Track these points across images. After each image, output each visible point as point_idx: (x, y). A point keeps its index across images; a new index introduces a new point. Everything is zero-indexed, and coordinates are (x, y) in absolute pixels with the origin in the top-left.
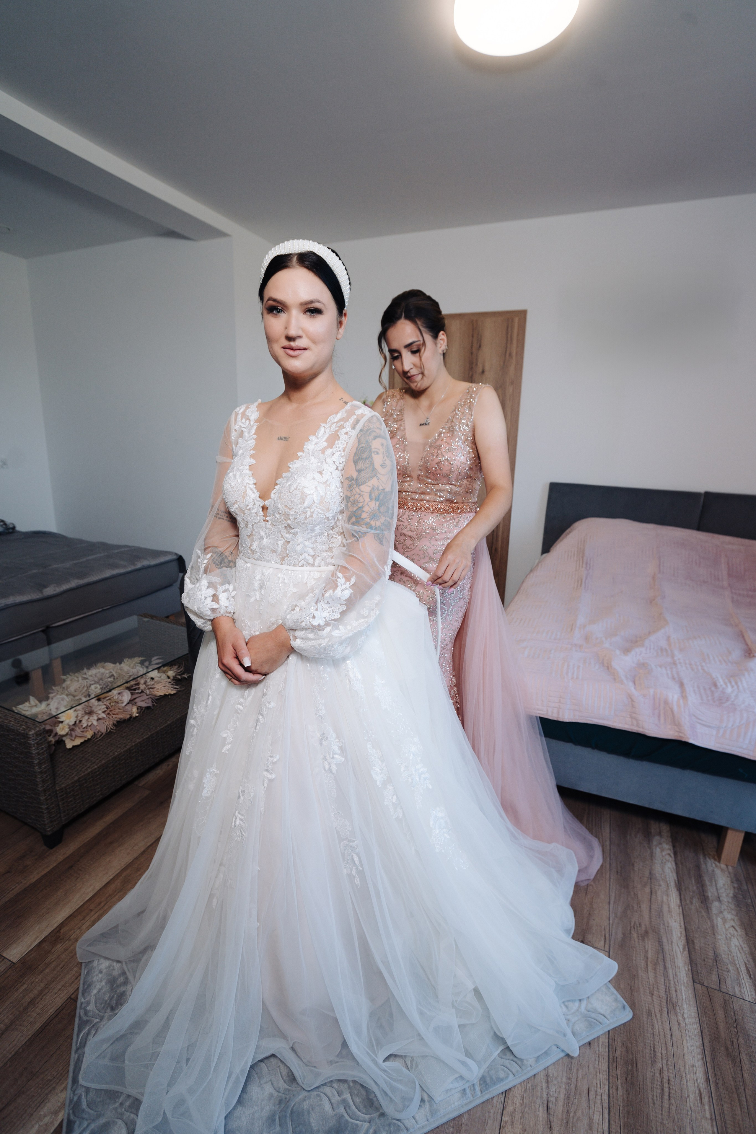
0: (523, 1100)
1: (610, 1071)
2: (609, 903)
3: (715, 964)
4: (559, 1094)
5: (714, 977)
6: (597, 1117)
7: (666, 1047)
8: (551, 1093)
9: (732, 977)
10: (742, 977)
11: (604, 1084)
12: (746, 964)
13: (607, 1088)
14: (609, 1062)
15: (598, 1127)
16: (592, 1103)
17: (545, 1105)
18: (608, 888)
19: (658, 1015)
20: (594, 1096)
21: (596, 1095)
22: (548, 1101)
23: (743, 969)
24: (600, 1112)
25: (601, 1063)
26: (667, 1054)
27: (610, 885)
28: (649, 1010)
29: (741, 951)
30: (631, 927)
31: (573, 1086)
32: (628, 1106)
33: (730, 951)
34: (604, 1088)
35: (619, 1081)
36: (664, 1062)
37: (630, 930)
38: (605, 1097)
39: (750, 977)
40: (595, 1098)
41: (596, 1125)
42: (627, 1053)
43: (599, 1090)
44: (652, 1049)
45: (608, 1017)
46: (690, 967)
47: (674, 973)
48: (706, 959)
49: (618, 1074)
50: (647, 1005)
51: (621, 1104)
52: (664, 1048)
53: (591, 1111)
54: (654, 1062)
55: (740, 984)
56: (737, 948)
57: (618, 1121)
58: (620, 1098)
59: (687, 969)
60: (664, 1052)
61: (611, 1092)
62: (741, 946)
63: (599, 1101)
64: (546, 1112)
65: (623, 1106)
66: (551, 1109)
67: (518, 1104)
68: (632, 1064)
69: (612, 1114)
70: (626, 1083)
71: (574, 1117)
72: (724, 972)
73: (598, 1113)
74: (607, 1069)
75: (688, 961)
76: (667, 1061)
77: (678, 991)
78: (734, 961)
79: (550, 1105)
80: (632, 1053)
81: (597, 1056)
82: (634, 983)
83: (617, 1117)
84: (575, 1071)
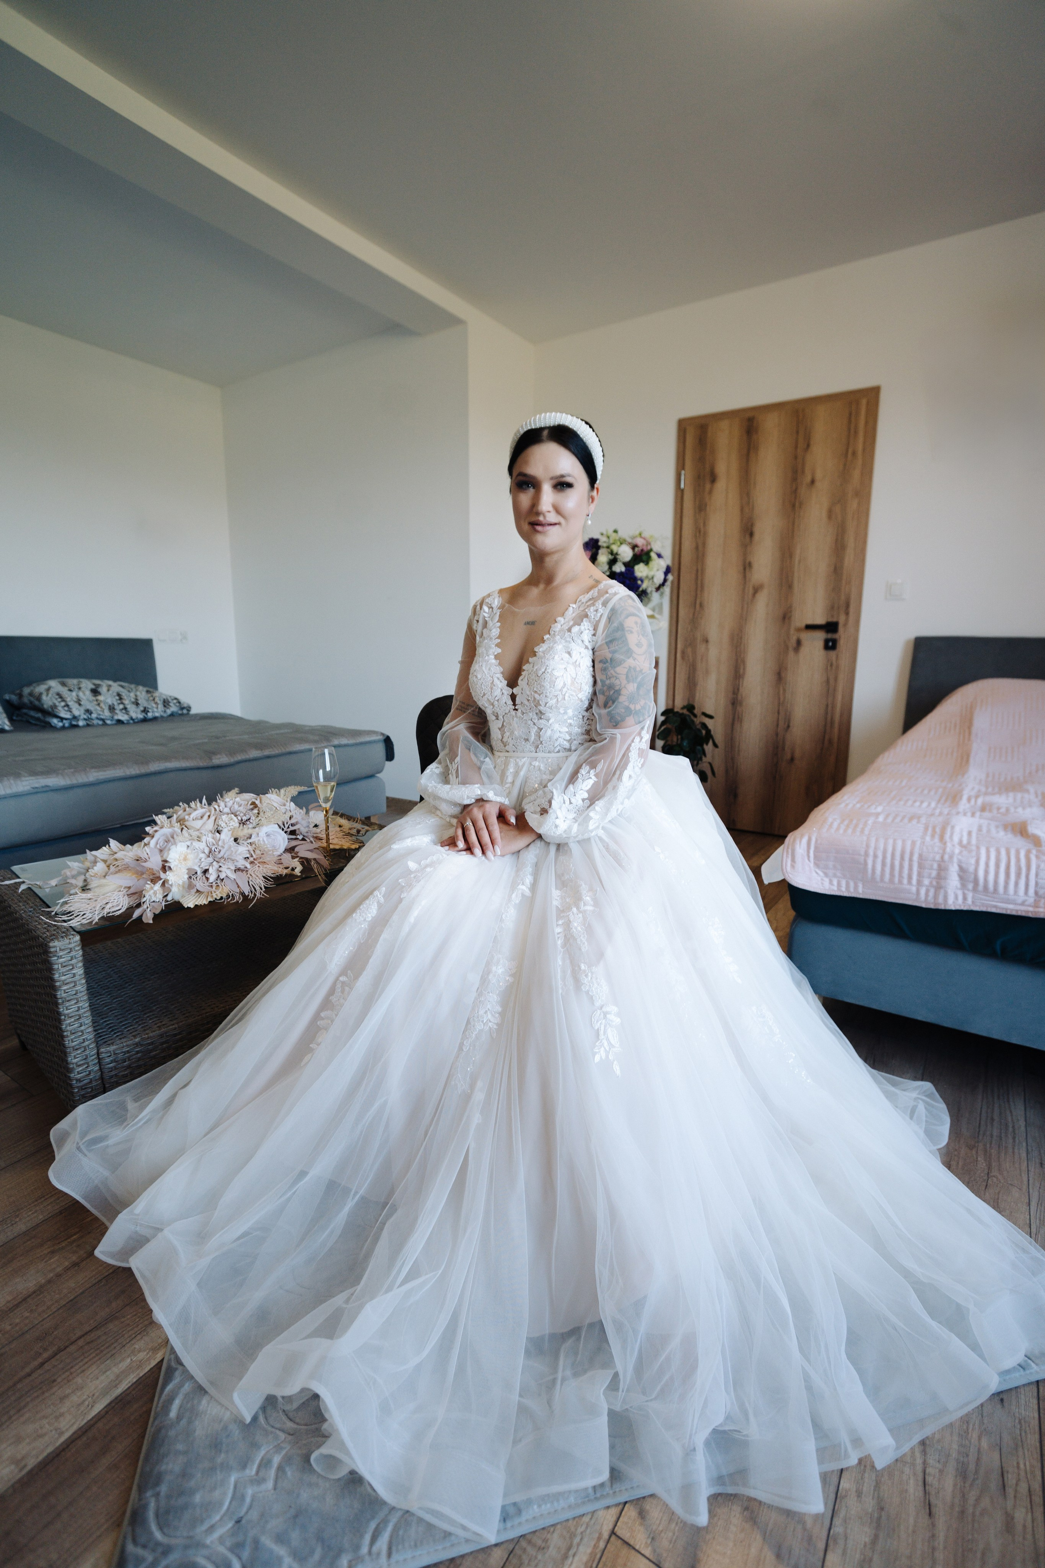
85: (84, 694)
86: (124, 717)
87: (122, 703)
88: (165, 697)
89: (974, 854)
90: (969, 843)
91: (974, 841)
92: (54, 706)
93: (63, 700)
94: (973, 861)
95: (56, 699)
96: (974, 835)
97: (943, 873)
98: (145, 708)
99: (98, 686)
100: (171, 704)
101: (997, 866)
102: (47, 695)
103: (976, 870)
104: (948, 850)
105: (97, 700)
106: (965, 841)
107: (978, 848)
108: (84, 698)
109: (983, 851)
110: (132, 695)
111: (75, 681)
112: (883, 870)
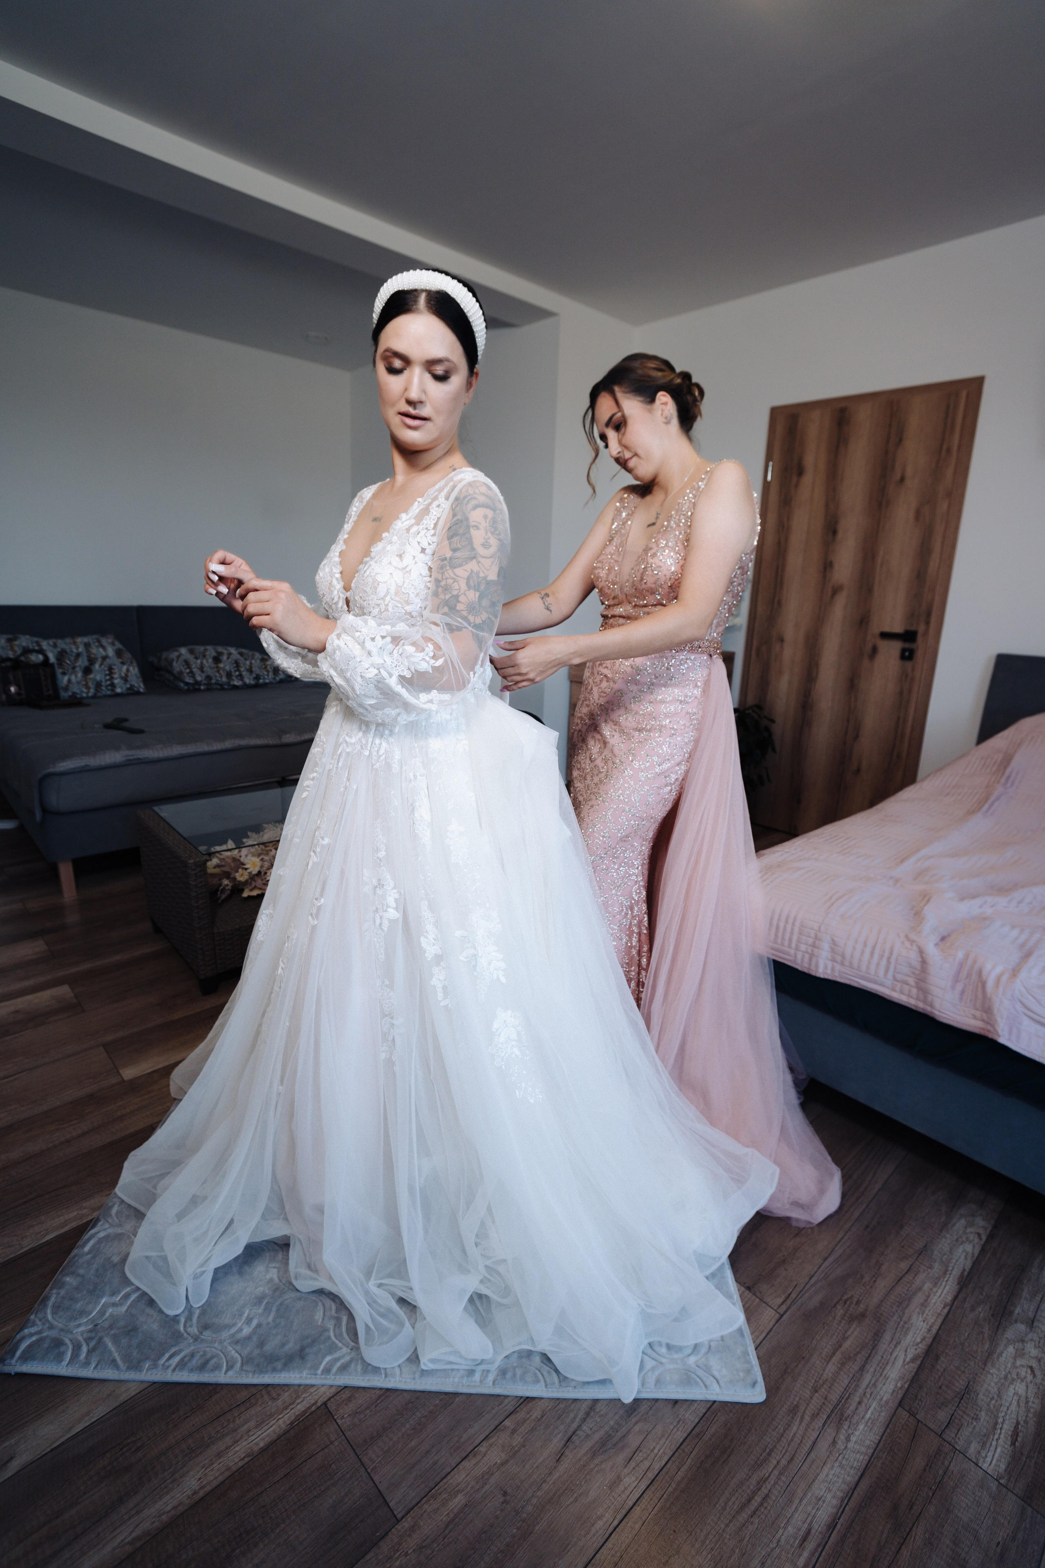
0: (542, 1417)
1: (685, 1444)
2: (826, 1258)
3: (957, 1400)
4: (594, 1433)
5: (943, 1416)
6: (629, 1481)
7: (792, 1459)
8: (585, 1428)
9: (977, 1429)
10: (996, 1437)
11: (664, 1453)
12: (1018, 1423)
13: (666, 1459)
14: (689, 1434)
15: (623, 1492)
16: (633, 1464)
17: (568, 1436)
19: (807, 1418)
20: (641, 1459)
21: (645, 1459)
22: (574, 1433)
23: (1008, 1427)
24: (637, 1478)
25: (678, 1430)
26: (786, 1468)
27: (844, 1237)
28: (796, 1406)
29: (1022, 1405)
30: (840, 1299)
31: (619, 1434)
33: (999, 1396)
34: (661, 1457)
35: (689, 1460)
36: (776, 1472)
37: (837, 1302)
38: (657, 1467)
39: (1013, 1443)
40: (641, 1461)
41: (621, 1488)
42: (725, 1436)
43: (652, 1455)
44: (768, 1450)
45: (723, 1385)
46: (906, 1386)
47: (873, 1381)
48: (943, 1387)
49: (694, 1452)
50: (797, 1399)
51: (674, 1485)
52: (787, 1457)
53: (626, 1471)
54: (759, 1464)
55: (984, 1444)
56: (1016, 1398)
57: (655, 1499)
59: (899, 1385)
60: (784, 1462)
61: (668, 1466)
62: (1027, 1398)
63: (645, 1465)
64: (563, 1442)
65: (676, 1489)
66: (573, 1443)
67: (533, 1417)
68: (724, 1452)
69: (652, 1488)
70: (699, 1468)
71: (597, 1465)
72: (965, 1416)
73: (633, 1479)
74: (681, 1440)
75: (909, 1377)
76: (781, 1474)
77: (863, 1405)
78: (998, 1411)
79: (574, 1438)
80: (732, 1440)
81: (677, 1420)
82: (794, 1367)
83: (658, 1495)
84: (634, 1420)
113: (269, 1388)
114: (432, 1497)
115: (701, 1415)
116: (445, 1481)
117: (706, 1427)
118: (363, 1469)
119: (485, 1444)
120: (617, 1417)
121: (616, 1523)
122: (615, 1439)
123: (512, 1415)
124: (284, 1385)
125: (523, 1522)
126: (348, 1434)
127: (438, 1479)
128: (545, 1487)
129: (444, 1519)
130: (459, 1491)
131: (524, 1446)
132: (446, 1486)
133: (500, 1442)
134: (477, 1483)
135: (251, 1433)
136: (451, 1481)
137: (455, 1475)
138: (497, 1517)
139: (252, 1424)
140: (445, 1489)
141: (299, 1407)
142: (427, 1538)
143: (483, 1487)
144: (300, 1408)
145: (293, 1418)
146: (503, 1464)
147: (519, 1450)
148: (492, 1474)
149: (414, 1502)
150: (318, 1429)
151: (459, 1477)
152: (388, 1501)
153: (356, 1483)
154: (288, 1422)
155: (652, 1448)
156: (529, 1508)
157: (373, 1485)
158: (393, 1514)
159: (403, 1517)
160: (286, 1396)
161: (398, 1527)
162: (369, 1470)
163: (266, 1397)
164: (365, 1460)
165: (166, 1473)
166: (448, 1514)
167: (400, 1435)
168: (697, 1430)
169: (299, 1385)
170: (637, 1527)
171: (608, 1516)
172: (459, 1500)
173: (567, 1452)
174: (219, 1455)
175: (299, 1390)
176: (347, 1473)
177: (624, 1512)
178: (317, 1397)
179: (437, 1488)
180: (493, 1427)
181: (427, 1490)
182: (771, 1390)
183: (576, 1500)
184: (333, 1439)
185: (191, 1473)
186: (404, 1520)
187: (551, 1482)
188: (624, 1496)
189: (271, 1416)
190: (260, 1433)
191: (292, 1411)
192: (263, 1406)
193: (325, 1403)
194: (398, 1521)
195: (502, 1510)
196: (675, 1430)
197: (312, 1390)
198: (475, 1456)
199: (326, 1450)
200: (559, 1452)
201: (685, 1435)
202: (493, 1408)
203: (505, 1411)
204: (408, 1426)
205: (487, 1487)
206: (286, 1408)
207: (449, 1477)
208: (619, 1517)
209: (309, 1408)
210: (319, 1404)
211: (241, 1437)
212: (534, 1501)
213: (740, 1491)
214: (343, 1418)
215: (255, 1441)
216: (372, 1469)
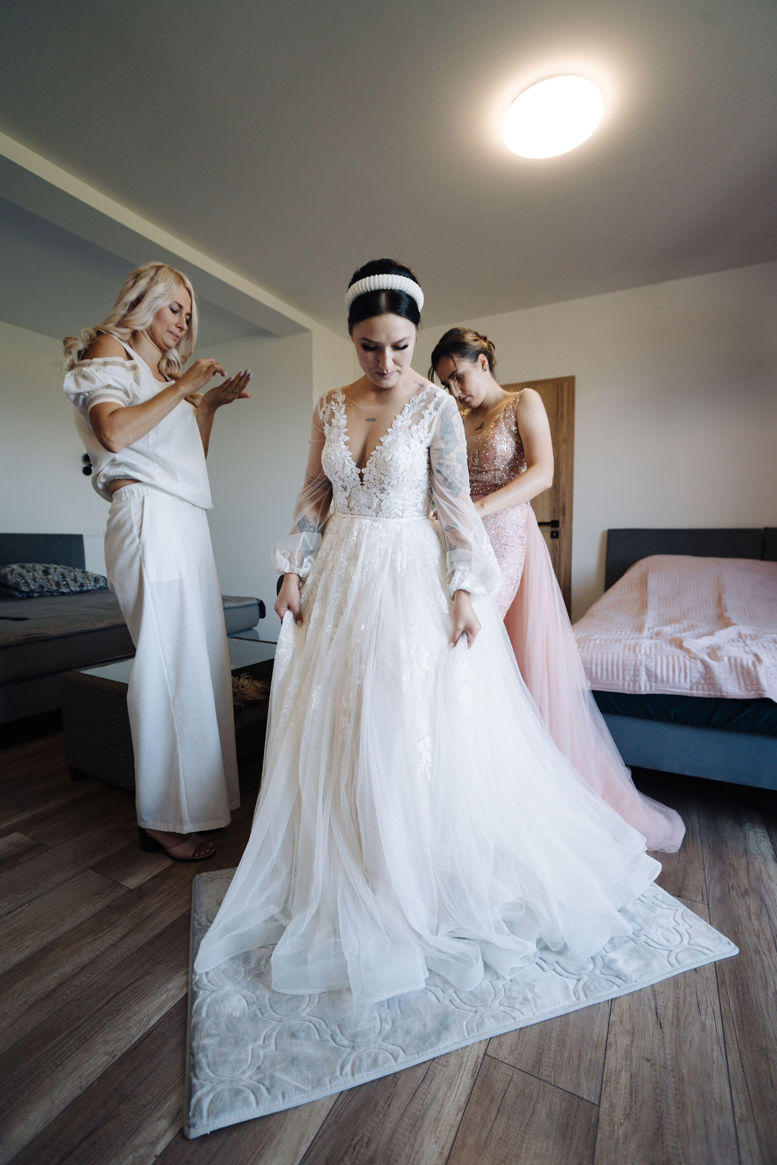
0: (630, 1007)
1: (720, 990)
2: (704, 869)
4: (667, 1004)
6: (709, 1023)
8: (659, 1003)
11: (714, 1000)
13: (717, 1002)
14: (718, 985)
16: (703, 1012)
17: (654, 1011)
18: (701, 858)
19: (767, 953)
21: (707, 1007)
22: (656, 1008)
24: (712, 1019)
25: (709, 983)
27: (703, 857)
28: (756, 949)
30: (729, 888)
31: (682, 999)
32: (741, 1016)
34: (714, 1003)
35: (730, 998)
37: (729, 889)
38: (717, 1008)
40: (706, 1010)
41: (708, 1027)
42: (737, 978)
43: (709, 1004)
44: (763, 977)
49: (729, 994)
50: (754, 945)
51: (734, 1015)
53: (703, 1018)
54: (766, 988)
57: (732, 1027)
58: (733, 1010)
61: (722, 1007)
63: (710, 1010)
64: (655, 1016)
65: (737, 1017)
66: (661, 1014)
67: (625, 1008)
68: (743, 987)
69: (725, 1021)
70: (738, 1000)
71: (684, 1021)
73: (711, 1020)
74: (716, 989)
79: (659, 1011)
80: (742, 979)
82: (738, 928)
83: (731, 1024)
85: (38, 574)
86: (65, 590)
87: (65, 580)
88: (95, 576)
89: (654, 660)
90: (650, 653)
91: (653, 652)
92: (18, 583)
93: (24, 579)
94: (653, 664)
95: (19, 578)
96: (653, 649)
97: (637, 673)
98: (81, 583)
99: (48, 568)
100: (100, 581)
101: (668, 666)
102: (12, 575)
103: (656, 669)
104: (639, 658)
105: (47, 578)
106: (648, 653)
107: (656, 656)
108: (38, 577)
109: (659, 658)
110: (72, 574)
111: (31, 565)
112: (602, 673)
113: (436, 1060)
114: (606, 1081)
115: (715, 971)
116: (606, 1068)
117: (723, 977)
118: (548, 1085)
119: (610, 1036)
120: (672, 990)
121: (723, 1049)
122: (682, 1003)
123: (612, 1013)
124: (446, 1054)
125: (673, 1071)
126: (518, 1066)
127: (601, 1069)
128: (667, 1046)
129: (626, 1091)
130: (620, 1071)
131: (635, 1028)
132: (609, 1071)
133: (619, 1031)
134: (626, 1061)
135: (449, 1095)
136: (610, 1067)
137: (609, 1062)
138: (655, 1076)
139: (443, 1089)
140: (610, 1073)
141: (468, 1063)
142: (625, 1108)
143: (632, 1062)
144: (470, 1064)
145: (471, 1073)
146: (632, 1042)
147: (634, 1032)
148: (631, 1052)
149: (598, 1090)
150: (495, 1072)
151: (612, 1063)
152: (581, 1096)
153: (551, 1095)
154: (470, 1077)
155: (705, 999)
156: (669, 1062)
157: (563, 1091)
158: (591, 1103)
159: (600, 1102)
160: (452, 1060)
161: (602, 1109)
162: (552, 1083)
163: (438, 1067)
164: (543, 1077)
165: (406, 1150)
166: (625, 1088)
167: (553, 1053)
168: (719, 980)
169: (457, 1050)
170: (736, 1046)
171: (716, 1047)
172: (624, 1078)
173: (662, 1021)
174: (437, 1120)
175: (460, 1053)
176: (539, 1091)
177: (722, 1041)
178: (476, 1052)
179: (605, 1075)
180: (607, 1025)
181: (600, 1079)
182: (738, 944)
183: (691, 1046)
184: (511, 1074)
185: (426, 1141)
186: (601, 1104)
187: (668, 1042)
188: (714, 1032)
189: (453, 1077)
190: (455, 1092)
191: (466, 1068)
192: (442, 1074)
193: (485, 1054)
194: (599, 1106)
195: (655, 1071)
196: (708, 985)
197: (469, 1049)
198: (611, 1046)
199: (512, 1083)
200: (658, 1023)
201: (716, 985)
202: (597, 1014)
203: (606, 1012)
204: (553, 1045)
205: (634, 1061)
206: (460, 1068)
207: (606, 1065)
208: (722, 1045)
209: (476, 1062)
210: (482, 1056)
211: (444, 1101)
212: (668, 1056)
213: (769, 1004)
214: (505, 1058)
215: (456, 1099)
216: (554, 1082)
